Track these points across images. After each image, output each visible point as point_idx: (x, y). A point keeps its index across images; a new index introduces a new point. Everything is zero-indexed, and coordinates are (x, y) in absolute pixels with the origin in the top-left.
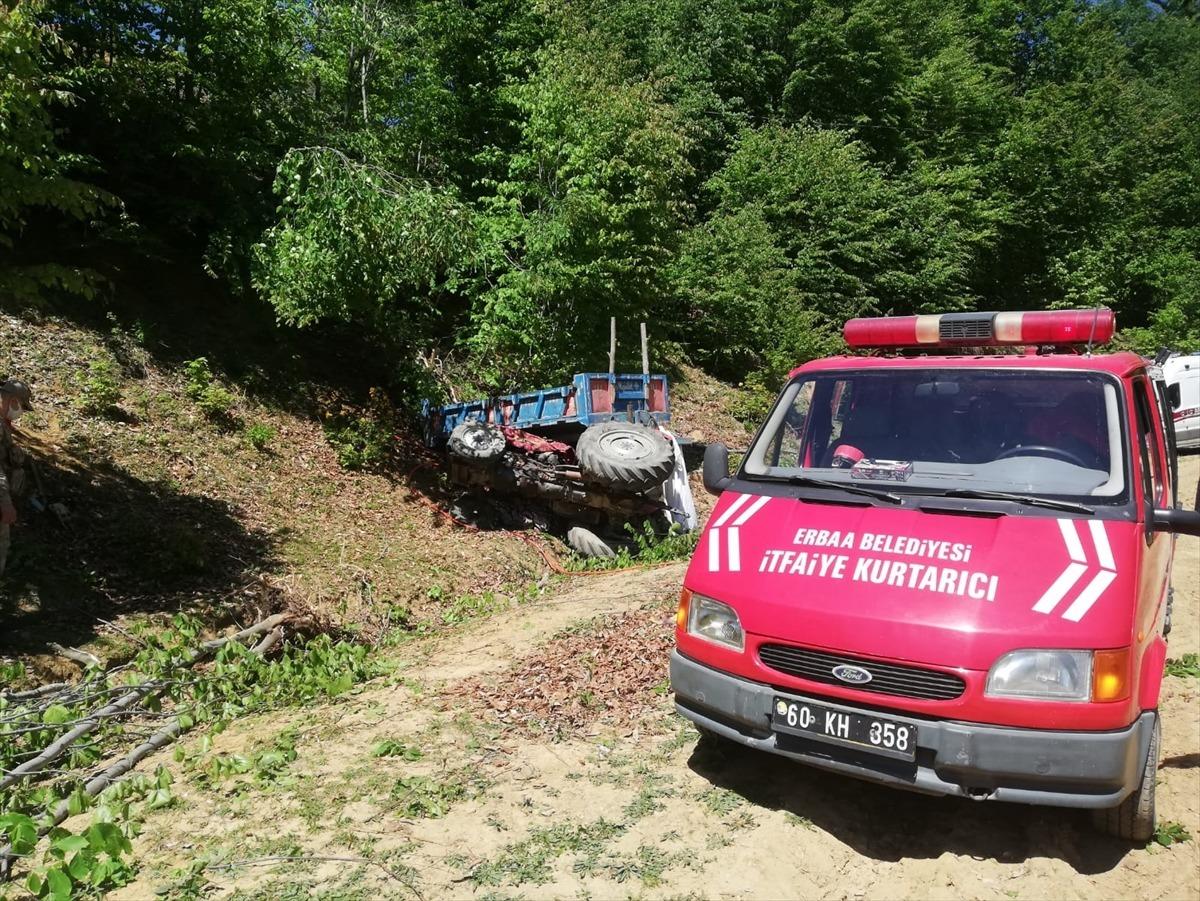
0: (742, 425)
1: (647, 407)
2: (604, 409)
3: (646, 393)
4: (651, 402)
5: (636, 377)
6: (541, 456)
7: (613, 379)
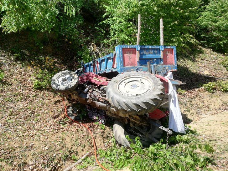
0: (225, 68)
1: (162, 63)
2: (132, 64)
3: (161, 55)
4: (165, 60)
5: (156, 47)
6: (102, 88)
7: (138, 48)
